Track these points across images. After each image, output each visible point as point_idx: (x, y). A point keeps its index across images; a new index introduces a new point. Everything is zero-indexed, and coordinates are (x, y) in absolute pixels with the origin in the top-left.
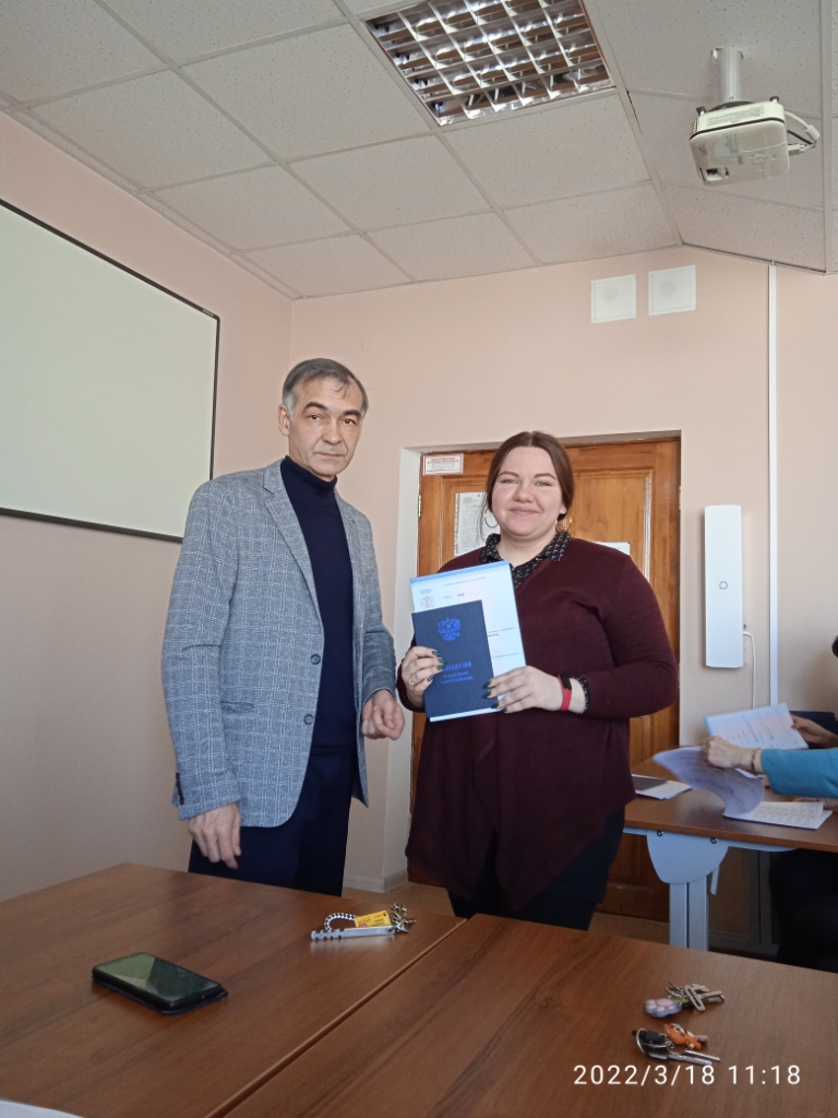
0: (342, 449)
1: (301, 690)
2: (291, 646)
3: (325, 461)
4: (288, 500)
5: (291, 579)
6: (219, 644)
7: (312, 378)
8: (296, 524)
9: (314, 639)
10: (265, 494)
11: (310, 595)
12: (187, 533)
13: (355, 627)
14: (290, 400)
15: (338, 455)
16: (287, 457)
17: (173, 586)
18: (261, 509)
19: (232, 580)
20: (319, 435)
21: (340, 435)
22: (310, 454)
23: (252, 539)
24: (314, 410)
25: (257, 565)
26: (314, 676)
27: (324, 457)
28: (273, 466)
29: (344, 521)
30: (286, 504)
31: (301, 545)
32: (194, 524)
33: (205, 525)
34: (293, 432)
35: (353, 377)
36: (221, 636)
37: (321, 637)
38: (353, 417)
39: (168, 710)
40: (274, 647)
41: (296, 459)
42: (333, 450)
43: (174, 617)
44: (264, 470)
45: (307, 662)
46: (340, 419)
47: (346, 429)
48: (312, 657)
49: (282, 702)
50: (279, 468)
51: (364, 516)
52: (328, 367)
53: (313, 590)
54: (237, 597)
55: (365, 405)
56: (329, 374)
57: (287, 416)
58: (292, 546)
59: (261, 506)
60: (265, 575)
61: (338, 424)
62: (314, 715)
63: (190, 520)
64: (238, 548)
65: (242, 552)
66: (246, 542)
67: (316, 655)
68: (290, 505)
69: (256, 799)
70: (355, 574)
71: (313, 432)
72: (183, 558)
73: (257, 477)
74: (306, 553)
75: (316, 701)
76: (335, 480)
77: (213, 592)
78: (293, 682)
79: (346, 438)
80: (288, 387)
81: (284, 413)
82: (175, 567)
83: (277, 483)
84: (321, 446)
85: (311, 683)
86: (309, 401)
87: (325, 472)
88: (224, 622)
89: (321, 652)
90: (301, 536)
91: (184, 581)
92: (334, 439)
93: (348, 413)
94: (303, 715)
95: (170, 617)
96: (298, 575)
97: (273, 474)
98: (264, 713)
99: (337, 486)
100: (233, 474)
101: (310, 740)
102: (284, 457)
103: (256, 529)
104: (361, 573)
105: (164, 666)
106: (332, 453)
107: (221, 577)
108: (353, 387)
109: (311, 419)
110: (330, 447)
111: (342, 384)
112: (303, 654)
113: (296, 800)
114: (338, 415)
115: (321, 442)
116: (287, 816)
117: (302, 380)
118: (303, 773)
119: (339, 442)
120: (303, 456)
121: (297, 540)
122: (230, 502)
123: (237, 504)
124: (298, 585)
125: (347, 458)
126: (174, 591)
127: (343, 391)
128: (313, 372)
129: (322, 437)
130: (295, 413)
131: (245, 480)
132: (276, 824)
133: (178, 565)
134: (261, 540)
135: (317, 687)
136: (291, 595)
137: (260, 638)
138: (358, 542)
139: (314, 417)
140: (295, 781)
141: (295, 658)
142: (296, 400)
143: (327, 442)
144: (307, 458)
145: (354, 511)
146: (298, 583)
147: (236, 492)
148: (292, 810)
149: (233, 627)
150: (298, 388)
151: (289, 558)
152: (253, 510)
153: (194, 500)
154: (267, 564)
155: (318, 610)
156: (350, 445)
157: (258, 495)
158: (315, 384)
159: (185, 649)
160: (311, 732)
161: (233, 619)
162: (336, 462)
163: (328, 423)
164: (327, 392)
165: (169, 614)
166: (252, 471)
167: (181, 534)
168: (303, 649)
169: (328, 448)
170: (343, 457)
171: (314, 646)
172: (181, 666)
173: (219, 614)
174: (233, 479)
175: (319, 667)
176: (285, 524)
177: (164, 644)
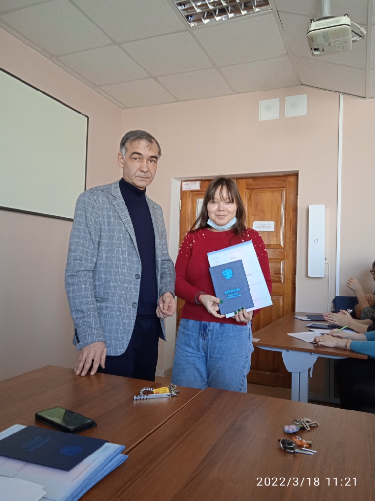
0: (149, 174)
1: (131, 291)
2: (126, 271)
3: (141, 180)
4: (123, 200)
5: (125, 239)
6: (93, 269)
7: (135, 140)
8: (127, 212)
9: (137, 267)
10: (112, 197)
11: (134, 246)
12: (76, 216)
13: (156, 259)
14: (123, 151)
15: (147, 178)
16: (122, 179)
17: (70, 243)
18: (110, 205)
19: (97, 239)
20: (138, 167)
21: (148, 168)
22: (133, 177)
23: (106, 220)
24: (136, 156)
25: (109, 233)
26: (137, 285)
27: (140, 178)
28: (115, 183)
29: (150, 208)
30: (122, 202)
31: (129, 223)
32: (79, 212)
33: (84, 213)
34: (125, 165)
35: (154, 139)
36: (93, 266)
37: (140, 266)
38: (154, 159)
39: (69, 300)
40: (118, 272)
41: (127, 179)
42: (144, 175)
43: (71, 257)
44: (111, 185)
45: (133, 279)
46: (148, 160)
47: (151, 165)
48: (136, 276)
49: (121, 297)
50: (118, 184)
51: (159, 205)
52: (142, 135)
53: (136, 244)
54: (100, 248)
55: (160, 153)
56: (143, 138)
57: (122, 158)
58: (125, 223)
59: (111, 203)
60: (113, 237)
61: (147, 162)
62: (137, 303)
63: (76, 210)
64: (100, 224)
65: (102, 227)
66: (104, 222)
67: (138, 275)
68: (124, 203)
69: (109, 342)
70: (156, 234)
71: (135, 166)
72: (74, 229)
73: (108, 189)
74: (132, 226)
75: (138, 297)
76: (146, 189)
77: (89, 245)
78: (127, 288)
79: (151, 170)
80: (123, 144)
81: (121, 157)
82: (70, 233)
83: (117, 192)
84: (139, 173)
85: (135, 288)
86: (133, 151)
87: (141, 186)
88: (95, 260)
89: (140, 274)
90: (130, 218)
91: (75, 240)
92: (145, 170)
93: (152, 157)
94: (132, 303)
95: (69, 256)
96: (128, 237)
97: (115, 188)
98: (113, 303)
99: (147, 193)
100: (96, 188)
101: (135, 315)
102: (120, 178)
103: (108, 215)
104: (159, 234)
105: (65, 280)
106: (144, 176)
107: (93, 238)
108: (155, 144)
109: (134, 160)
110: (143, 173)
111: (149, 143)
112: (131, 274)
113: (128, 343)
114: (147, 158)
115: (139, 171)
116: (124, 350)
117: (129, 141)
118: (132, 330)
119: (148, 171)
120: (130, 177)
121: (127, 220)
122: (95, 201)
123: (99, 203)
124: (128, 242)
125: (151, 179)
126: (70, 245)
127: (150, 146)
128: (135, 137)
129: (139, 169)
130: (126, 157)
131: (103, 191)
132: (119, 354)
133: (72, 232)
134: (111, 220)
135: (139, 290)
136: (125, 247)
137: (111, 267)
138: (157, 218)
139: (135, 159)
140: (128, 334)
141: (128, 276)
142: (127, 150)
143: (142, 171)
144: (132, 179)
145: (154, 203)
146: (129, 240)
147: (98, 197)
148: (126, 348)
149: (99, 262)
150: (128, 144)
151: (124, 229)
152: (107, 206)
153: (78, 201)
154: (113, 232)
155: (138, 254)
156: (153, 172)
157: (109, 198)
158: (136, 143)
159: (76, 272)
160: (136, 311)
161: (98, 258)
162: (146, 181)
163: (143, 162)
164: (142, 146)
165: (68, 256)
166: (105, 186)
167: (72, 217)
168: (131, 272)
169: (142, 174)
170: (149, 178)
171: (137, 271)
172: (75, 279)
173: (93, 256)
174: (97, 190)
175: (139, 280)
176: (122, 212)
177: (66, 270)
